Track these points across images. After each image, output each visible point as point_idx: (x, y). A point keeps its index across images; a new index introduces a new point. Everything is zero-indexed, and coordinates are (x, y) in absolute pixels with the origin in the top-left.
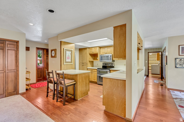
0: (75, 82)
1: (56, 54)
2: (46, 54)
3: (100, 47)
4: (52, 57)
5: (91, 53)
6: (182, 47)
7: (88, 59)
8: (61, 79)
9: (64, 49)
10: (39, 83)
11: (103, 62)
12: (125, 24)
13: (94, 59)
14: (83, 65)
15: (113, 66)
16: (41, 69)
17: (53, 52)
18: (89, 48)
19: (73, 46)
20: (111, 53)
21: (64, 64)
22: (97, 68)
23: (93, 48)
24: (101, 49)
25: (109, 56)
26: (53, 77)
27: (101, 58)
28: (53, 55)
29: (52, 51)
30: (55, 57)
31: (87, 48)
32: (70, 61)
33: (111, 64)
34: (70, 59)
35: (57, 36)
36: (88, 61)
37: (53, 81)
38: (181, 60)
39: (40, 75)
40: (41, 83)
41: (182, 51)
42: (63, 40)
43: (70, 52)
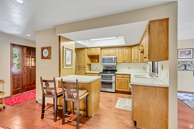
0: (88, 93)
1: (50, 54)
2: (26, 54)
3: (102, 48)
4: (43, 57)
5: (91, 54)
6: (180, 51)
7: (86, 61)
8: (72, 90)
9: (64, 48)
10: (17, 96)
11: (103, 66)
12: (168, 19)
13: (92, 62)
14: (79, 68)
15: (116, 69)
16: (19, 75)
17: (45, 51)
18: (87, 48)
19: (73, 44)
20: (115, 55)
21: (65, 67)
22: (98, 72)
23: (93, 49)
24: (103, 49)
25: (113, 59)
26: (55, 88)
27: (103, 61)
28: (45, 55)
29: (43, 49)
30: (49, 58)
31: (85, 48)
32: (70, 64)
33: (114, 67)
34: (70, 61)
35: (54, 29)
36: (87, 64)
37: (54, 94)
38: (179, 63)
39: (18, 84)
40: (20, 96)
41: (180, 55)
42: (63, 35)
43: (70, 52)
